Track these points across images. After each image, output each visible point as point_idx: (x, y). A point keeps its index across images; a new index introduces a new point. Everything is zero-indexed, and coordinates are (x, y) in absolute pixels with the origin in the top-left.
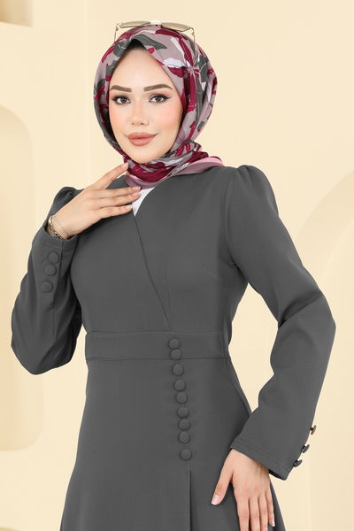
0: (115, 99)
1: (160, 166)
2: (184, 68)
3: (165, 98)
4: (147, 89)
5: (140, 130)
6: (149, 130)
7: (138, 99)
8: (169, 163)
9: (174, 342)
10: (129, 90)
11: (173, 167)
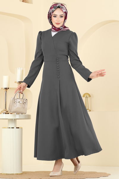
0: (54, 16)
1: (59, 28)
2: (66, 12)
3: (63, 17)
4: (60, 15)
5: (58, 22)
6: (60, 22)
7: (58, 17)
8: (60, 28)
9: (58, 58)
10: (57, 15)
11: (61, 29)
